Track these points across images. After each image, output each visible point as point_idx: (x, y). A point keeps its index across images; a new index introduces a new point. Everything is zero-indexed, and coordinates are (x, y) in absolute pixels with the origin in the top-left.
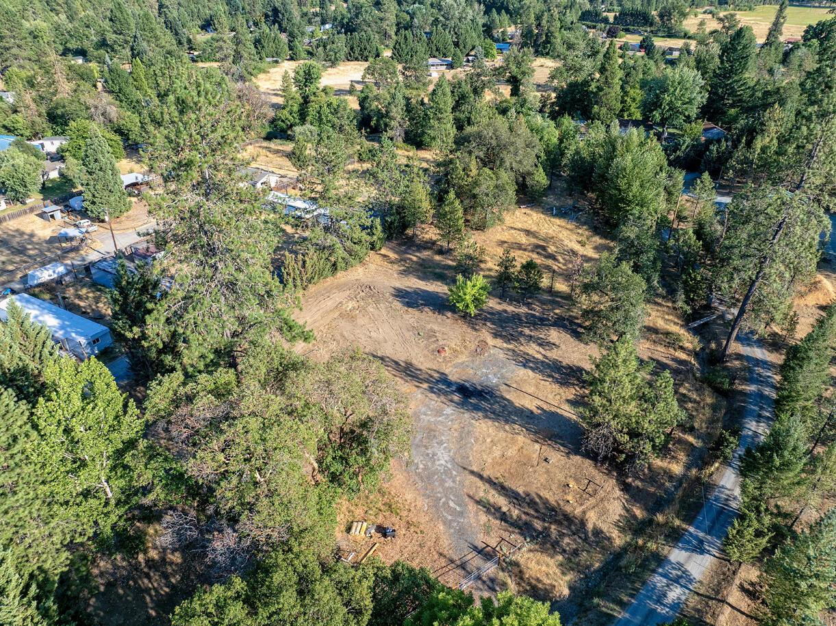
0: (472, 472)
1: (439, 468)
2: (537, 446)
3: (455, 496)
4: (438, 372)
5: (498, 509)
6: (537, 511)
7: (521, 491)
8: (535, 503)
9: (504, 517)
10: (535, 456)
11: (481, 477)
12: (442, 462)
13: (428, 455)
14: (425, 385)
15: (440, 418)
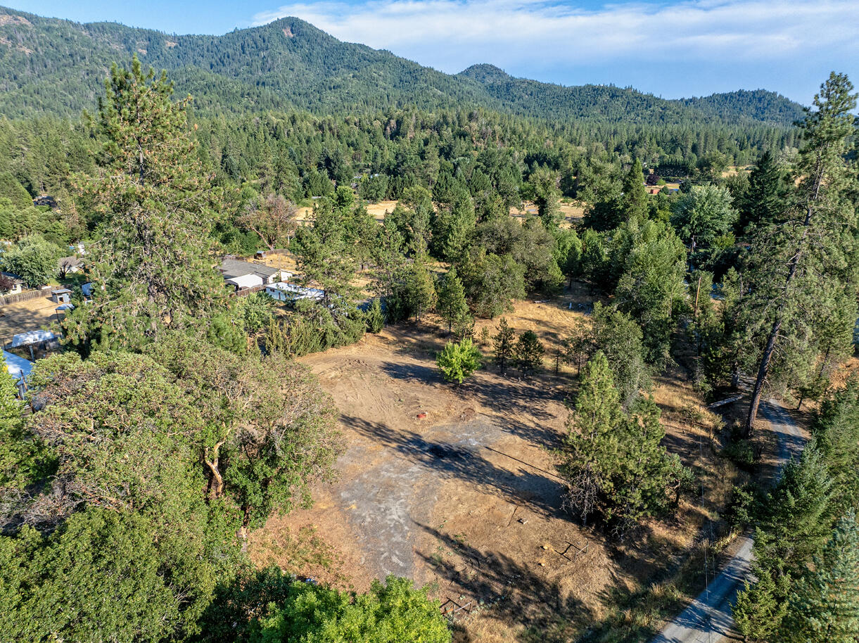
0: (427, 529)
1: (389, 522)
2: (512, 507)
3: (401, 551)
4: (412, 434)
5: (450, 568)
6: (499, 573)
7: (482, 550)
8: (499, 565)
9: (456, 577)
10: (508, 516)
11: (436, 534)
12: (395, 517)
13: (379, 509)
14: (394, 445)
15: (403, 476)
